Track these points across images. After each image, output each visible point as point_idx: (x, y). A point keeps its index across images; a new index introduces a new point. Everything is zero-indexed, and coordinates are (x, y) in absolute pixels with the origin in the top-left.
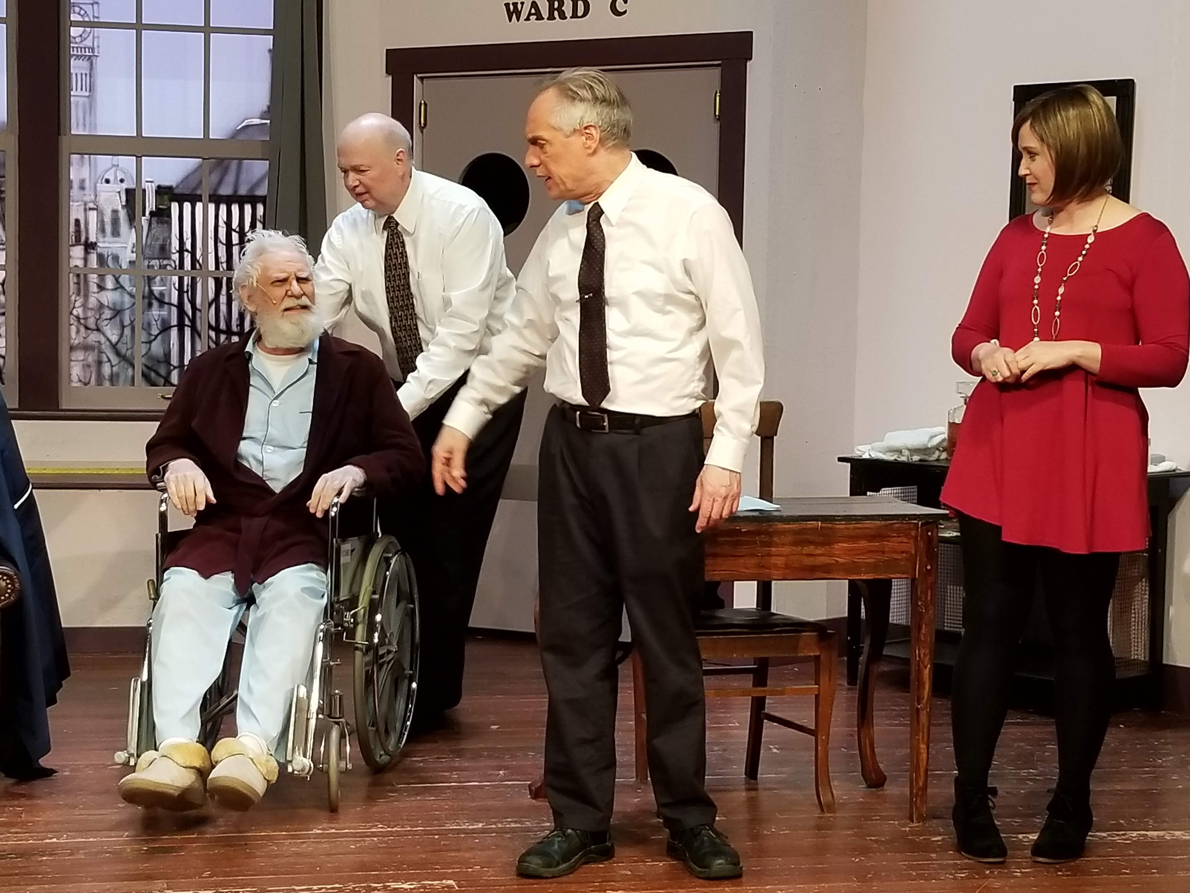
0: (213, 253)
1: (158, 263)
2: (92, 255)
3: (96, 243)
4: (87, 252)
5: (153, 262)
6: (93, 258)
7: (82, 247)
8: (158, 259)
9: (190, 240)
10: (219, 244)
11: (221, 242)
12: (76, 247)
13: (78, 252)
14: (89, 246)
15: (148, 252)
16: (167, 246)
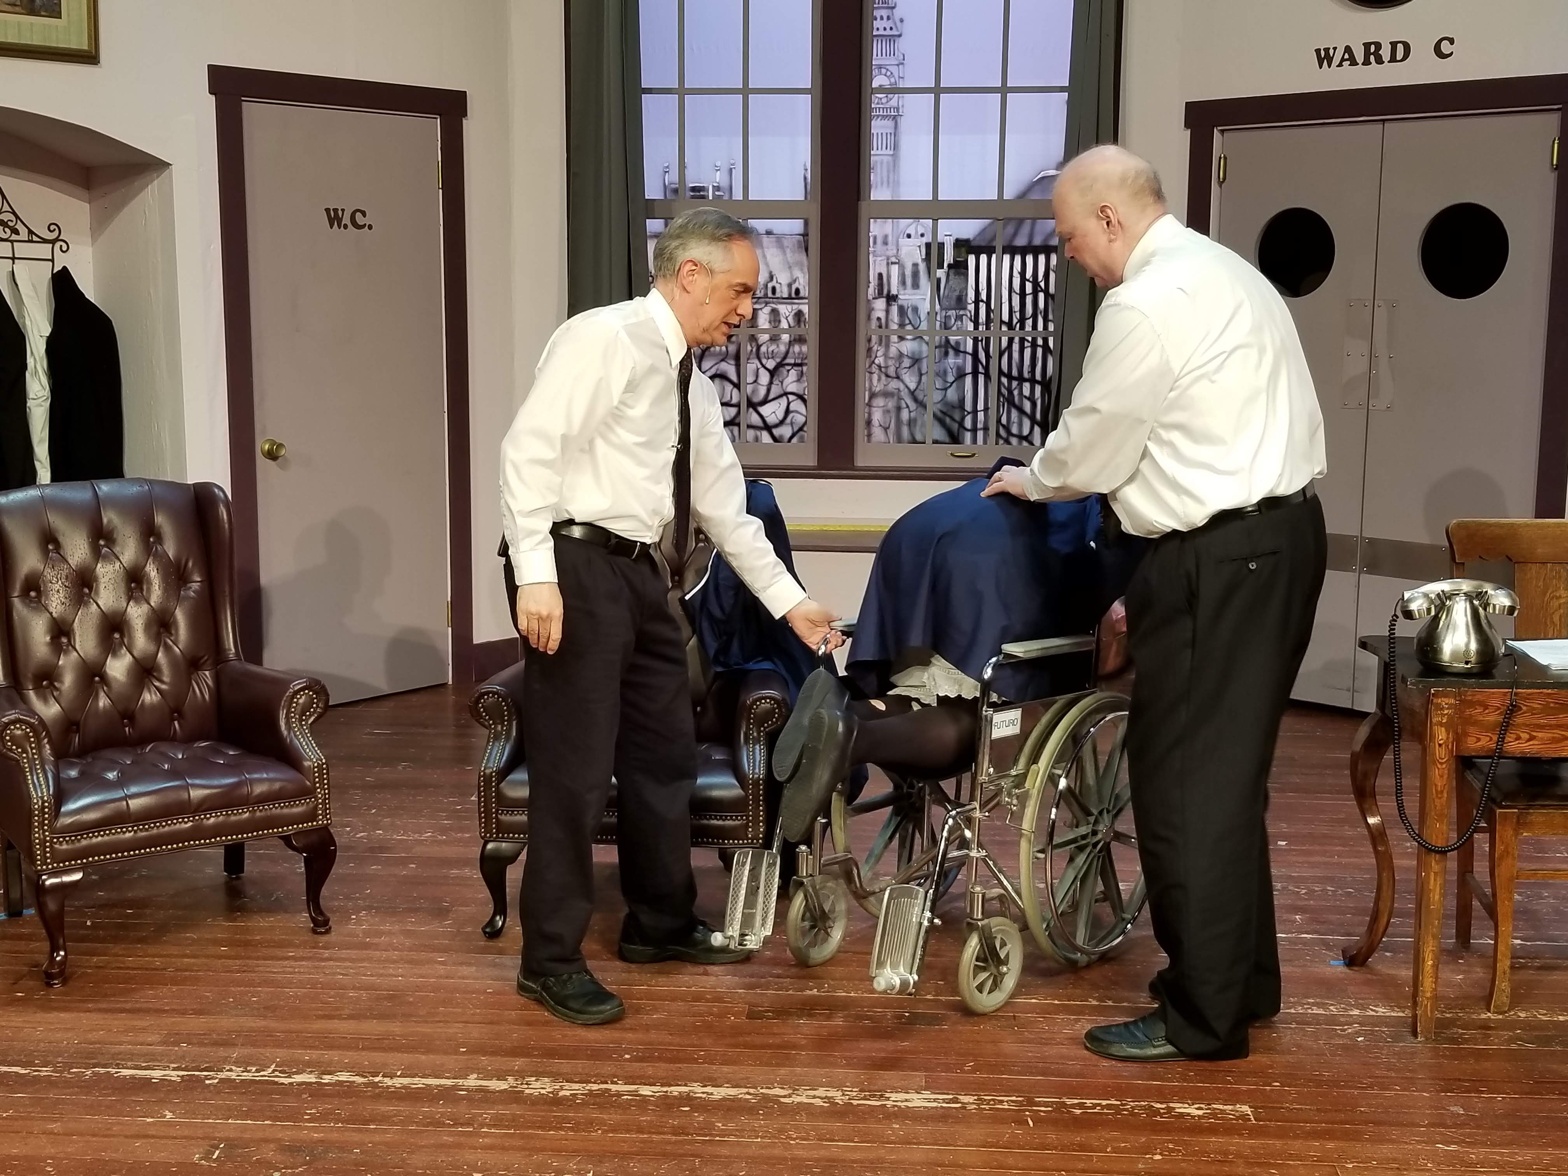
0: (1007, 303)
1: (955, 314)
2: (893, 307)
3: (897, 296)
4: (888, 304)
5: (950, 313)
6: (894, 309)
7: (884, 300)
8: (955, 309)
9: (985, 291)
10: (1013, 294)
11: (1015, 292)
12: (879, 300)
13: (880, 304)
14: (891, 299)
15: (946, 303)
16: (964, 297)
